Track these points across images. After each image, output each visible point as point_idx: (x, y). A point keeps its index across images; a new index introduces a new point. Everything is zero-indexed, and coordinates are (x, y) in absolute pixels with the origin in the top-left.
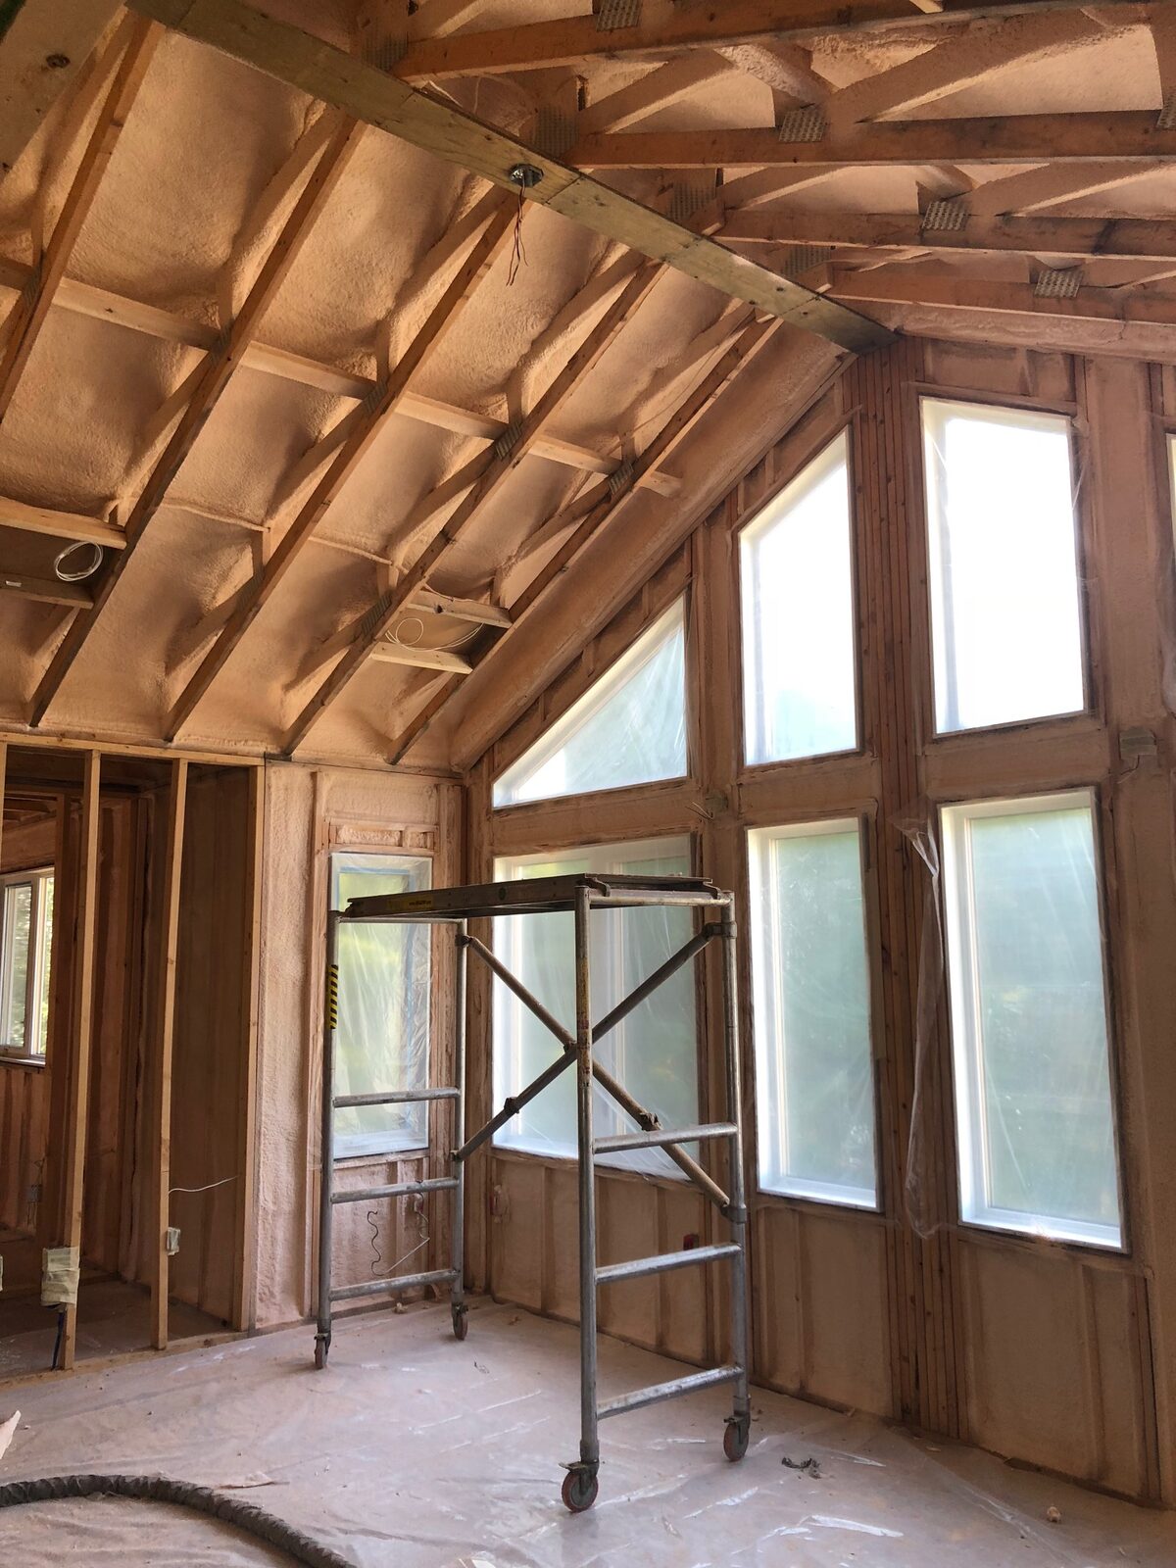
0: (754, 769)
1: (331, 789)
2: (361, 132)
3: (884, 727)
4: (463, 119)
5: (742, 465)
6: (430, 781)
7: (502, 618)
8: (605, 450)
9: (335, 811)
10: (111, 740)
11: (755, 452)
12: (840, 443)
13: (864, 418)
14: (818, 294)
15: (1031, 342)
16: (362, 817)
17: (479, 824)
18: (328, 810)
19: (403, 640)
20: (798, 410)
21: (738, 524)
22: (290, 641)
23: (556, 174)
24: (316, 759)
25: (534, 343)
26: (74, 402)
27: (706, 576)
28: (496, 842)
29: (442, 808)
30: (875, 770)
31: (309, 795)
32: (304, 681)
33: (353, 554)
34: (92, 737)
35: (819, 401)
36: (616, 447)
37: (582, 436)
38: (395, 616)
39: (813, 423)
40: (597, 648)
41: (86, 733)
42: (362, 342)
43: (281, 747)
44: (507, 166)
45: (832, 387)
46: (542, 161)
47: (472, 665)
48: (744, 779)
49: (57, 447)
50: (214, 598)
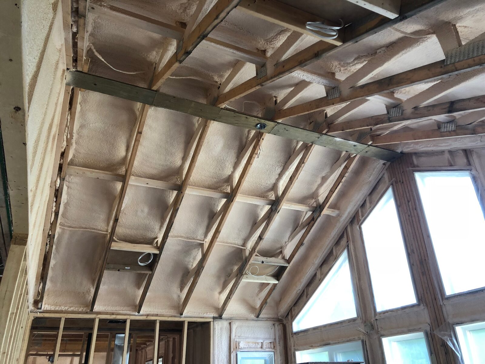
0: (380, 313)
1: (236, 328)
2: (210, 123)
3: (425, 293)
4: (238, 114)
5: (358, 203)
6: (272, 323)
7: (285, 263)
8: (310, 205)
9: (238, 336)
10: (163, 316)
11: (362, 199)
12: (390, 192)
13: (396, 182)
14: (369, 145)
15: (449, 148)
16: (247, 338)
17: (290, 338)
18: (235, 336)
19: (253, 274)
20: (373, 183)
21: (360, 223)
22: (219, 277)
23: (270, 124)
24: (231, 318)
25: (279, 175)
26: (142, 211)
27: (353, 242)
28: (296, 345)
29: (276, 333)
30: (426, 311)
31: (229, 330)
32: (225, 290)
33: (234, 247)
34: (157, 315)
35: (380, 179)
36: (314, 203)
37: (302, 201)
38: (248, 266)
39: (380, 186)
40: (321, 270)
41: (156, 314)
42: (225, 182)
43: (219, 315)
44: (255, 124)
45: (384, 174)
46: (264, 121)
47: (278, 280)
48: (377, 317)
49: (139, 225)
50: (192, 266)
